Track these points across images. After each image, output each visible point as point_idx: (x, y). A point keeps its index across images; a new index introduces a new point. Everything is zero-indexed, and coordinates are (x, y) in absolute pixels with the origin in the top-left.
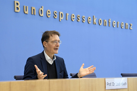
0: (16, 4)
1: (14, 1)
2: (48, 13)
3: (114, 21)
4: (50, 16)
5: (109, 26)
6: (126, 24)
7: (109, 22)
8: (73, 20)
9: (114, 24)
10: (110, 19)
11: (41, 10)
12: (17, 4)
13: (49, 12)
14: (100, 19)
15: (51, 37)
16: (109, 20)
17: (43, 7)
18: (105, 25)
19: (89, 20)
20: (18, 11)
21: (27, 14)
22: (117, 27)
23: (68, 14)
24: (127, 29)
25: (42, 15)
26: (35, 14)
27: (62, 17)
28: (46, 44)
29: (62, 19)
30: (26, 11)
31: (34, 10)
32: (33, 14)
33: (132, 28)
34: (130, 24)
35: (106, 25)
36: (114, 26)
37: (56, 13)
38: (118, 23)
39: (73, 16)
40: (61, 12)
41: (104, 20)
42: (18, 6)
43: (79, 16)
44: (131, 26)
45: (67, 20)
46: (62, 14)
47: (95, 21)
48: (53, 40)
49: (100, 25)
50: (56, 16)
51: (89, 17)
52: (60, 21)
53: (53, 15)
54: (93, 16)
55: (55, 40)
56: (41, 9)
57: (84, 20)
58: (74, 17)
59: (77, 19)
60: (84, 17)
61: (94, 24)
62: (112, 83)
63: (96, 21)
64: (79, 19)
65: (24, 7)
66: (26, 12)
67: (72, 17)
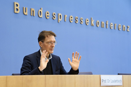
0: (15, 5)
1: (14, 3)
2: (47, 15)
3: (112, 23)
4: (49, 17)
5: (106, 28)
6: (123, 26)
7: (106, 24)
8: (72, 22)
9: (111, 26)
10: (108, 21)
11: (40, 12)
12: (17, 5)
13: (48, 13)
14: (98, 21)
15: (46, 38)
16: (106, 22)
17: (42, 8)
18: (102, 27)
19: (87, 22)
20: (18, 12)
21: (26, 15)
22: (115, 29)
23: (66, 16)
24: (124, 31)
25: (41, 16)
26: (34, 15)
27: (60, 18)
28: (42, 44)
29: (61, 20)
30: (26, 12)
31: (33, 11)
32: (32, 15)
33: (129, 30)
34: (127, 26)
35: (104, 27)
36: (112, 28)
37: (54, 14)
38: (116, 25)
39: (72, 17)
40: (60, 13)
41: (102, 22)
42: (18, 8)
43: (77, 18)
44: (129, 28)
45: (65, 21)
46: (60, 15)
47: (92, 22)
48: (48, 40)
49: (97, 26)
50: (54, 17)
51: (87, 19)
52: (58, 22)
53: (52, 17)
54: (91, 18)
55: (50, 41)
56: (40, 10)
57: (82, 22)
58: (72, 19)
59: (75, 20)
60: (82, 19)
61: (92, 25)
62: (107, 80)
63: (94, 22)
64: (77, 21)
65: (23, 8)
66: (25, 14)
67: (71, 19)
